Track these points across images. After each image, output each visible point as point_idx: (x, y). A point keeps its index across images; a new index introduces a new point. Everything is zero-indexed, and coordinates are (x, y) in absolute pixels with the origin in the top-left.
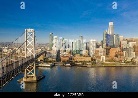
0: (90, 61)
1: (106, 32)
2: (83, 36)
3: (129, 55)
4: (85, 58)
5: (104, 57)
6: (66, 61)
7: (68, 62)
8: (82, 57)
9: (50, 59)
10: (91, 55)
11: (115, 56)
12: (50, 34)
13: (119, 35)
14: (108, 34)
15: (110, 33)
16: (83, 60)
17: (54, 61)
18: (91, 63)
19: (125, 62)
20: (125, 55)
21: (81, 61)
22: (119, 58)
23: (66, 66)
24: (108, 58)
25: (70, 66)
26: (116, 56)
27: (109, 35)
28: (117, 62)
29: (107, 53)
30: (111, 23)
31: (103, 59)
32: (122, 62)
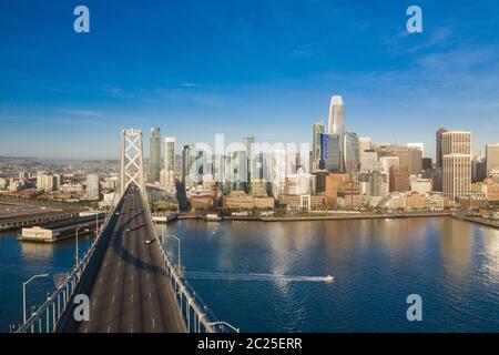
0: (269, 209)
1: (322, 127)
3: (373, 191)
4: (256, 199)
5: (309, 196)
6: (206, 207)
7: (212, 210)
8: (249, 198)
9: (161, 204)
10: (276, 194)
11: (339, 195)
12: (152, 129)
14: (328, 132)
15: (332, 128)
16: (250, 206)
17: (174, 209)
18: (271, 213)
19: (359, 210)
20: (364, 192)
21: (246, 209)
22: (348, 198)
23: (206, 220)
24: (319, 199)
25: (218, 221)
26: (341, 195)
27: (327, 136)
28: (343, 209)
29: (320, 184)
30: (337, 100)
31: (305, 203)
32: (353, 210)
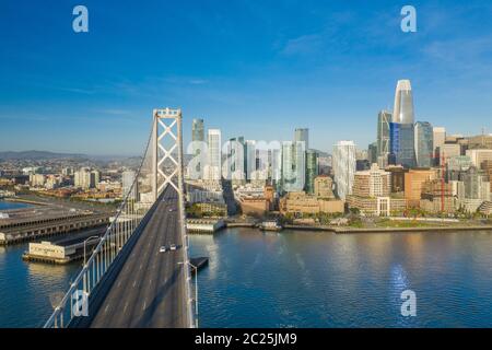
1: (389, 116)
2: (307, 130)
3: (470, 192)
4: (321, 202)
5: (388, 198)
6: (260, 213)
7: (268, 216)
8: (312, 201)
9: (206, 208)
10: (342, 195)
11: (424, 196)
12: (194, 121)
13: (432, 125)
14: (394, 121)
15: (400, 117)
16: (315, 210)
17: (221, 214)
18: (345, 220)
19: (456, 217)
20: (454, 193)
21: (310, 215)
22: (437, 201)
23: (263, 230)
24: (400, 203)
25: (277, 231)
26: (427, 196)
27: (398, 126)
28: (432, 216)
29: (397, 184)
30: (404, 85)
31: (383, 206)
32: (447, 217)
